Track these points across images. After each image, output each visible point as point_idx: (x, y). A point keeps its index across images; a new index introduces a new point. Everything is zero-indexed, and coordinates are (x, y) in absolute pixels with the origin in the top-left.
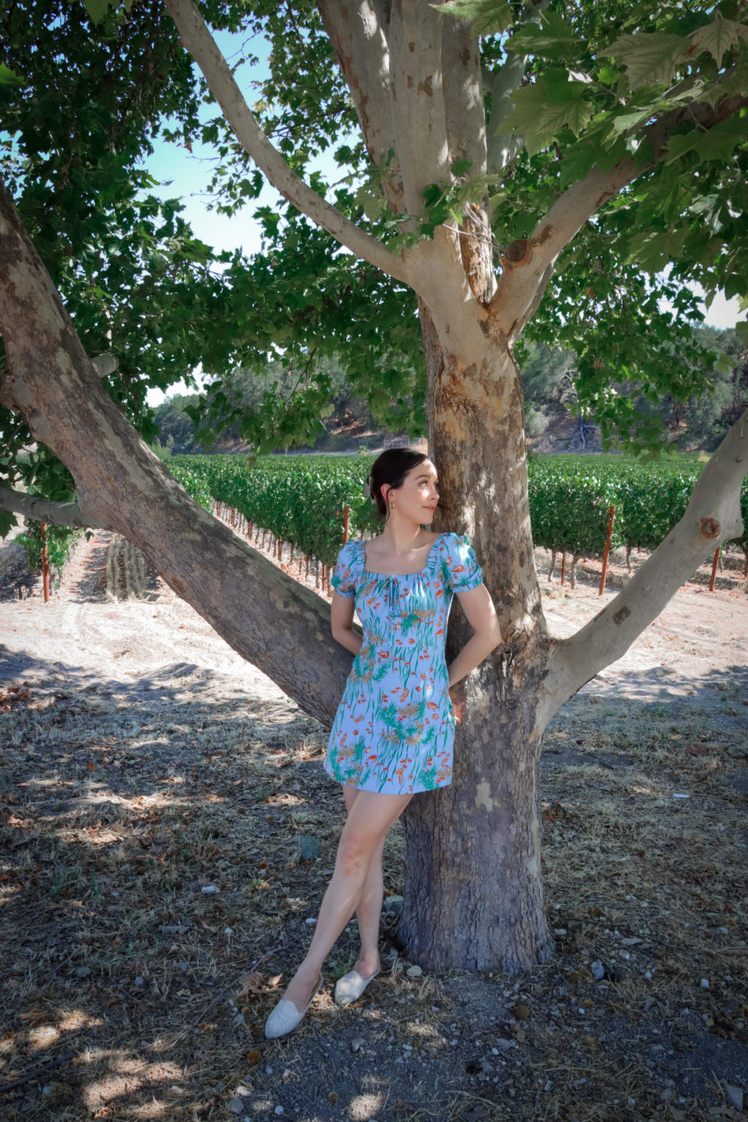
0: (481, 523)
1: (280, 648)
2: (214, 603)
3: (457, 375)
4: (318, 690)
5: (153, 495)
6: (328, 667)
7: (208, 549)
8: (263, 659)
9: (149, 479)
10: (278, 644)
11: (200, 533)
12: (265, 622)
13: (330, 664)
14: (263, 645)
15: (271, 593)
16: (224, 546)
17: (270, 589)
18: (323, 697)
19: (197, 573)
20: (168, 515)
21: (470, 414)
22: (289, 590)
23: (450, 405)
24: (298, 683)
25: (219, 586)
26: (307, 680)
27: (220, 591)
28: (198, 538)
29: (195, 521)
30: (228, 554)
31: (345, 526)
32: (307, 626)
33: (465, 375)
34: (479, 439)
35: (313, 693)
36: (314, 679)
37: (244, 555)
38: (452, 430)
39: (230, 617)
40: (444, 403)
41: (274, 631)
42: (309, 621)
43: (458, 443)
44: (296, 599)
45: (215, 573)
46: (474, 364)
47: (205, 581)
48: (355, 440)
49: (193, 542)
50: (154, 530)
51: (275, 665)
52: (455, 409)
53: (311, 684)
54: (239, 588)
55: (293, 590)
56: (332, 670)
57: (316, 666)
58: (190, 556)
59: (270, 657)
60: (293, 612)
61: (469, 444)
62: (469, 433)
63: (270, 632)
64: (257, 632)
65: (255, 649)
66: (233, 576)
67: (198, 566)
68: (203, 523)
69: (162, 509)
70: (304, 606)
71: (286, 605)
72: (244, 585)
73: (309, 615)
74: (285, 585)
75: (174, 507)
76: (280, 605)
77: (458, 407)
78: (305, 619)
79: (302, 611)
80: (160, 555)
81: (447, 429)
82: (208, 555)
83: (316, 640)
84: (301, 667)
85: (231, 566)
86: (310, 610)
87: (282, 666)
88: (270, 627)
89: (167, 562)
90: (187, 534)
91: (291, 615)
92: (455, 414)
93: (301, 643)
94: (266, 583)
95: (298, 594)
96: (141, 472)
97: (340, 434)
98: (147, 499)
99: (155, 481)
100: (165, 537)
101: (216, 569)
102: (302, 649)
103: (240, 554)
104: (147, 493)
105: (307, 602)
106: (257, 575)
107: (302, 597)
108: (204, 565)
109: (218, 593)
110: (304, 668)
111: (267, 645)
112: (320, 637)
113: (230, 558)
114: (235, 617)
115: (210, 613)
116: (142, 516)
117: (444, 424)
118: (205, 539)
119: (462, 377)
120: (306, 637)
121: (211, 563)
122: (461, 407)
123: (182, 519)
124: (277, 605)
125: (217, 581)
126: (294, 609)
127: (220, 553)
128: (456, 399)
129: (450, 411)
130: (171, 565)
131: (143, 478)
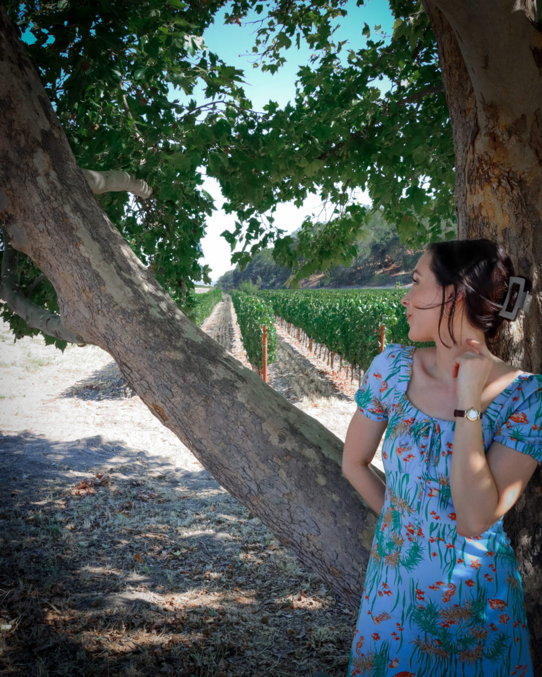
0: (533, 340)
1: (274, 491)
2: (198, 434)
3: (498, 132)
4: (319, 546)
5: (131, 307)
6: (331, 519)
7: (191, 371)
8: (255, 502)
9: (128, 289)
10: (272, 486)
11: (183, 351)
12: (257, 459)
13: (334, 514)
14: (254, 487)
15: (264, 425)
16: (210, 367)
17: (263, 420)
18: (324, 554)
19: (178, 399)
20: (146, 330)
21: (515, 192)
22: (286, 420)
23: (489, 180)
24: (295, 534)
25: (203, 414)
26: (306, 533)
27: (205, 420)
28: (180, 356)
29: (179, 337)
30: (215, 377)
31: (381, 341)
32: (306, 467)
33: (510, 134)
34: (528, 226)
35: (312, 549)
36: (314, 531)
37: (234, 377)
38: (491, 214)
39: (216, 451)
40: (479, 178)
41: (267, 471)
42: (309, 460)
43: (499, 231)
44: (294, 431)
45: (199, 399)
46: (523, 116)
47: (187, 408)
48: (393, 278)
49: (173, 362)
50: (132, 347)
51: (268, 512)
52: (495, 185)
53: (311, 537)
54: (227, 417)
55: (291, 421)
56: (336, 522)
57: (317, 516)
58: (170, 379)
59: (263, 502)
60: (289, 448)
61: (514, 233)
62: (513, 219)
63: (262, 472)
64: (248, 470)
65: (245, 491)
66: (220, 403)
67: (180, 391)
68: (188, 339)
69: (139, 323)
70: (304, 441)
71: (282, 439)
72: (232, 414)
73: (309, 453)
74: (283, 414)
75: (154, 322)
76: (274, 440)
77: (500, 183)
78: (304, 457)
79: (301, 447)
80: (138, 376)
81: (484, 213)
82: (191, 378)
83: (317, 484)
84: (299, 516)
85: (217, 391)
86: (311, 445)
87: (276, 513)
88: (262, 466)
89: (146, 385)
90: (167, 353)
91: (287, 453)
92: (494, 192)
93: (299, 487)
94: (259, 412)
95: (297, 426)
96: (119, 281)
97: (381, 273)
98: (124, 311)
99: (135, 292)
100: (143, 357)
101: (199, 394)
102: (300, 494)
103: (229, 376)
104: (124, 305)
105: (307, 436)
106: (248, 402)
107: (302, 429)
108: (187, 389)
109: (203, 423)
110: (303, 517)
111: (258, 486)
112: (322, 481)
113: (216, 382)
114: (223, 451)
115: (194, 446)
116: (118, 332)
117: (481, 206)
118: (189, 358)
119: (506, 137)
120: (305, 480)
121: (194, 387)
122: (504, 182)
123: (162, 335)
124: (271, 438)
125: (201, 408)
126: (291, 444)
127: (205, 375)
128: (496, 172)
129: (488, 189)
130: (150, 389)
131: (121, 288)
